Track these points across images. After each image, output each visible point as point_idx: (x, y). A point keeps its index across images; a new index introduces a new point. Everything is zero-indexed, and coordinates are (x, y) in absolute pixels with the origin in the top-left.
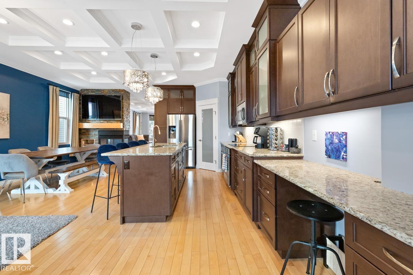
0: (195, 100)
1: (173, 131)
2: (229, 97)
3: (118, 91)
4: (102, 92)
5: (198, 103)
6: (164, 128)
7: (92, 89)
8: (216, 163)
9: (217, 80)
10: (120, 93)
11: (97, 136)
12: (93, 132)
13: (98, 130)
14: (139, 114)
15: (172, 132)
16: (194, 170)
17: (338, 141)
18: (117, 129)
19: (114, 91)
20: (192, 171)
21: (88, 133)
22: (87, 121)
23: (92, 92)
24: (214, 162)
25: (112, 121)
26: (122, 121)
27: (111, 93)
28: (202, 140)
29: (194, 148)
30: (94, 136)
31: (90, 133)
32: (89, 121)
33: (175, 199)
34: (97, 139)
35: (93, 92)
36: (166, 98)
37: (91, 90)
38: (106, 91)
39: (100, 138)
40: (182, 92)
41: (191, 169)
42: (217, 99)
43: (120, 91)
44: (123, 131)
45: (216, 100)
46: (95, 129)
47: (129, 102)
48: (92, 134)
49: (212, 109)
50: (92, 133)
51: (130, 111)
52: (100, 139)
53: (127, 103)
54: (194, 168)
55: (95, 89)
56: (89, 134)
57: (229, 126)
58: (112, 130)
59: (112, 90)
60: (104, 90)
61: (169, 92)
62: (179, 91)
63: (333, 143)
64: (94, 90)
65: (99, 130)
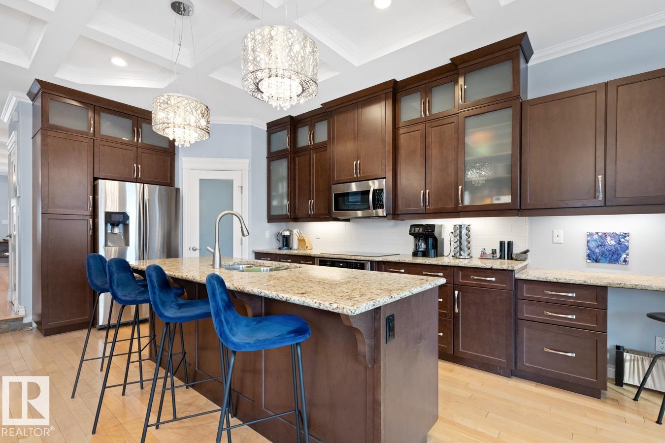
17: (616, 242)
63: (605, 245)
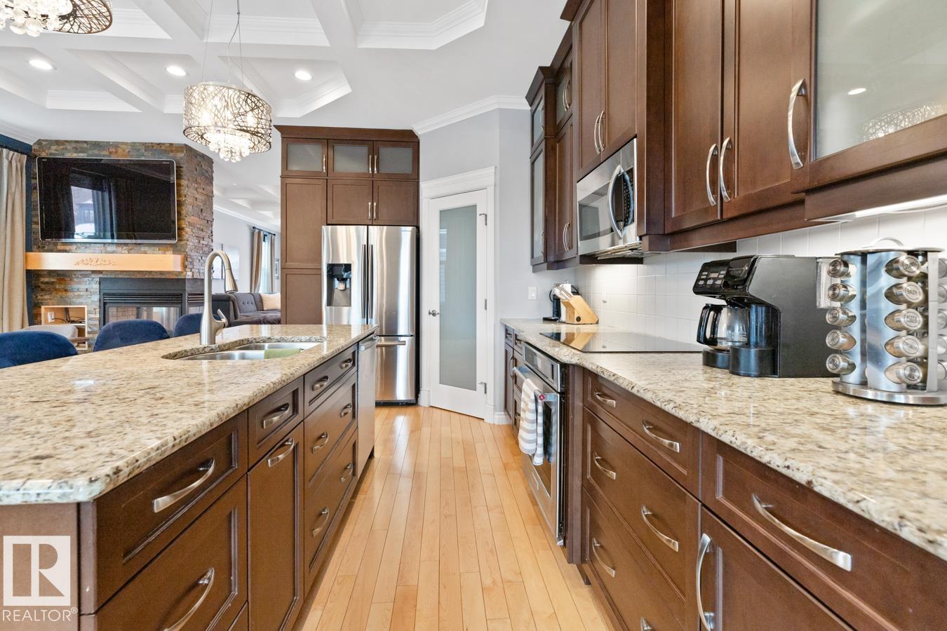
0: (418, 178)
1: (343, 280)
2: (533, 164)
3: (165, 151)
4: (111, 153)
5: (427, 188)
6: (315, 272)
7: (77, 142)
8: (486, 393)
9: (491, 104)
10: (171, 154)
11: (96, 298)
12: (79, 283)
13: (97, 278)
14: (269, 236)
15: (339, 285)
16: (410, 410)
18: (161, 273)
19: (149, 147)
20: (405, 415)
21: (62, 286)
22: (59, 247)
23: (76, 150)
24: (480, 388)
25: (146, 249)
26: (176, 249)
27: (143, 155)
28: (438, 311)
29: (414, 338)
30: (87, 299)
31: (69, 287)
32: (67, 248)
33: (354, 474)
34: (96, 305)
35: (80, 152)
36: (320, 170)
37: (74, 145)
38: (123, 146)
39: (105, 304)
40: (374, 152)
41: (403, 410)
42: (493, 170)
43: (172, 148)
44: (184, 280)
45: (487, 176)
46: (84, 274)
47: (209, 188)
48: (78, 290)
49: (473, 208)
50: (75, 286)
51: (214, 217)
52: (107, 306)
53: (200, 190)
54: (412, 403)
55: (86, 142)
56: (66, 290)
57: (533, 266)
58: (147, 277)
59: (144, 144)
60: (116, 145)
61: (331, 153)
62: (363, 150)
64: (85, 145)
65: (101, 276)
